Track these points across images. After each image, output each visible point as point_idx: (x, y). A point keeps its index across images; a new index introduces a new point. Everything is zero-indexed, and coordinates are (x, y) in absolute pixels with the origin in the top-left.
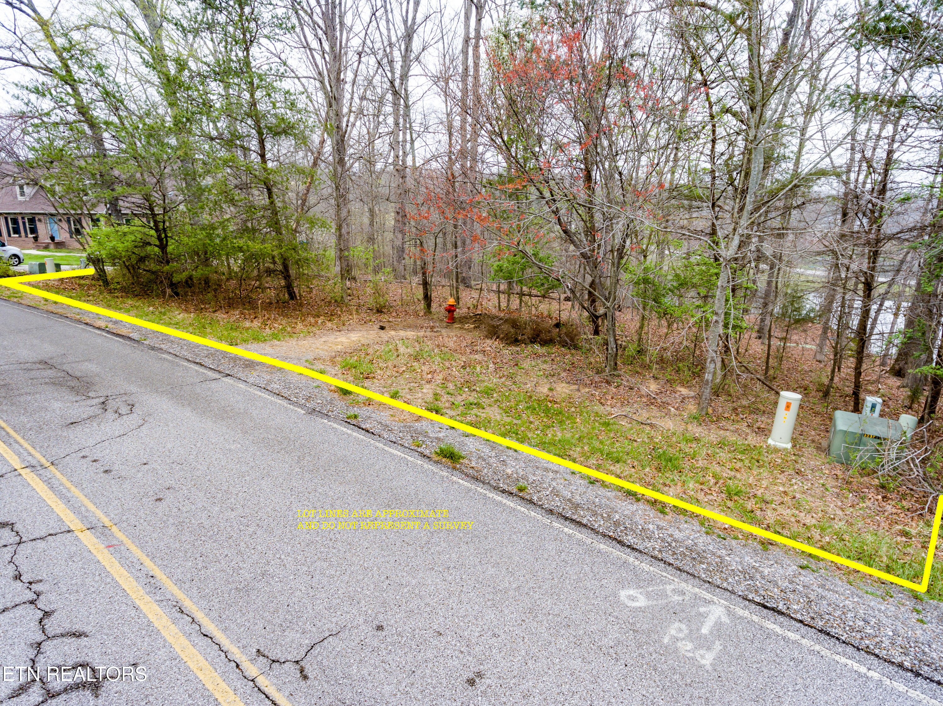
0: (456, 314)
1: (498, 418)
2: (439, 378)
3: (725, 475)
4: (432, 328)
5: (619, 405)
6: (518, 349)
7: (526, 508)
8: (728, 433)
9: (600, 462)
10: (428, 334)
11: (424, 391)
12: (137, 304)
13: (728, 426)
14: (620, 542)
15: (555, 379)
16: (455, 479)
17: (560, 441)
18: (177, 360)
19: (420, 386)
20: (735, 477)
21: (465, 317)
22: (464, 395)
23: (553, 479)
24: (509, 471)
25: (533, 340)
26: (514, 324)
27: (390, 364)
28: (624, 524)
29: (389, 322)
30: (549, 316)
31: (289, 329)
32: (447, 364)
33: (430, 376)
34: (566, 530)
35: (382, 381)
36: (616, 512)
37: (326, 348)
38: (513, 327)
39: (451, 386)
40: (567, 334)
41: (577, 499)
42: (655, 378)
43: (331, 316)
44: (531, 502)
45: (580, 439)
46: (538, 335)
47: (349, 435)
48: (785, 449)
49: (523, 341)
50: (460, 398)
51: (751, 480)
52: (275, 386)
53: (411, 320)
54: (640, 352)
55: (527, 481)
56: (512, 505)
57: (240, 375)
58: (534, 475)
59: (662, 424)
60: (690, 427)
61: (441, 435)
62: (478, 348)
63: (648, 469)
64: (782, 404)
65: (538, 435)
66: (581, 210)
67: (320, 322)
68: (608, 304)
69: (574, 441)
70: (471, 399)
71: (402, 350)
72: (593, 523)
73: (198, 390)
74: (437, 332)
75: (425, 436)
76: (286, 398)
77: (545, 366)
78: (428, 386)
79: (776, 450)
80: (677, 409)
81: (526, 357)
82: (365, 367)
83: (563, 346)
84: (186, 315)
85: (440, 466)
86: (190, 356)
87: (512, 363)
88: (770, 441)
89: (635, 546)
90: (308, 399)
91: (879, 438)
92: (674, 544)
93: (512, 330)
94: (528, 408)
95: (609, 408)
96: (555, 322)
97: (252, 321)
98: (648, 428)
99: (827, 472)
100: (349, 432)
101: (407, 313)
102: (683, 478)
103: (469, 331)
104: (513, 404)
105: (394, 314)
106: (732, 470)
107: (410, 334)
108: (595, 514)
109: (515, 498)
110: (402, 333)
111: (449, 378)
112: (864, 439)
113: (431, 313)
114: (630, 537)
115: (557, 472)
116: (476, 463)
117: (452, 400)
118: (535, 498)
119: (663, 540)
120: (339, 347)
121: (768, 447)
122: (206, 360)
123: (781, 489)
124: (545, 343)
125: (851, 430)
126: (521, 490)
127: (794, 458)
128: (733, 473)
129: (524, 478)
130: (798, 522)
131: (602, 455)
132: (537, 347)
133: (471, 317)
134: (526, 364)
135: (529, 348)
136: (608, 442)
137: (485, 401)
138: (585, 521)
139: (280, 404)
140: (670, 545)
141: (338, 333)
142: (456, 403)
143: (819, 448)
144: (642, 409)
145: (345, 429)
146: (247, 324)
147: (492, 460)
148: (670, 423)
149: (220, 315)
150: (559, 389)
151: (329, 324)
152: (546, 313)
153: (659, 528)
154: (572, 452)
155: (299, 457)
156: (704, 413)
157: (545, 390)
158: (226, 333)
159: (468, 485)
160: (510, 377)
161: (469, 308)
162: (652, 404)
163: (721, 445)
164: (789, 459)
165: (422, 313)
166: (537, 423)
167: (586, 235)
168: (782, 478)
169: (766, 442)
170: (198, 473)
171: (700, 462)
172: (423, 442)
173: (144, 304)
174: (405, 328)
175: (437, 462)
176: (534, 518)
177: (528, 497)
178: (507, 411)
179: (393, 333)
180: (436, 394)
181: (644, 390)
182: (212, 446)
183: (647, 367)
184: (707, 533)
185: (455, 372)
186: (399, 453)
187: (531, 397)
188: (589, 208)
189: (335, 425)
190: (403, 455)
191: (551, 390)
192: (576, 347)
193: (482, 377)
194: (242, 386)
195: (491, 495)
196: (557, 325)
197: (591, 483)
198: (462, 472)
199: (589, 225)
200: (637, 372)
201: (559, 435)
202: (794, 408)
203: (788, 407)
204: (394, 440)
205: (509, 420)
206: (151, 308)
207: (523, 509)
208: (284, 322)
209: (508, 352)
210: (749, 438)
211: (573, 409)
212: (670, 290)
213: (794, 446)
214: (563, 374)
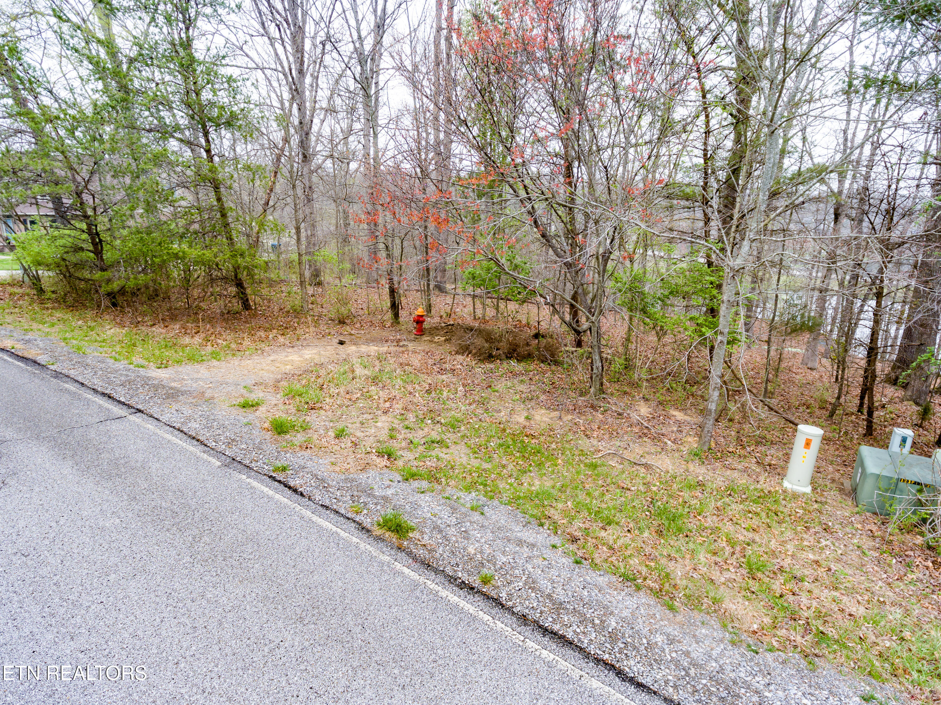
0: (426, 325)
1: (464, 460)
2: (398, 407)
3: (741, 538)
4: (399, 341)
5: (606, 437)
6: (492, 366)
7: (490, 614)
8: (736, 474)
9: (587, 525)
10: (392, 349)
11: (379, 424)
12: (66, 317)
13: (736, 465)
14: (619, 673)
15: (533, 403)
16: (398, 566)
17: (538, 494)
18: (82, 392)
19: (375, 419)
20: (754, 541)
21: (436, 328)
22: (426, 430)
23: (529, 559)
24: (471, 550)
25: (509, 356)
26: (489, 337)
27: (342, 390)
28: (623, 637)
29: (351, 334)
30: (528, 325)
31: (233, 346)
32: (410, 388)
33: (387, 405)
34: (545, 653)
35: (330, 413)
36: (612, 613)
37: (273, 368)
38: (487, 341)
39: (411, 417)
40: (547, 348)
41: (560, 595)
42: (646, 400)
43: (284, 329)
44: (498, 602)
45: (562, 490)
46: (515, 350)
47: (270, 498)
48: (804, 494)
49: (498, 357)
50: (421, 433)
51: (773, 544)
52: (193, 427)
53: (376, 332)
54: (628, 366)
55: (495, 565)
56: (472, 609)
57: (155, 411)
58: (504, 553)
59: (659, 464)
60: (691, 467)
61: (389, 492)
62: (447, 366)
63: (646, 534)
64: (800, 441)
65: (511, 485)
66: (561, 211)
67: (271, 336)
68: (593, 319)
69: (555, 492)
70: (434, 436)
71: (359, 371)
72: (581, 637)
73: (92, 434)
74: (403, 346)
75: (369, 495)
76: (202, 443)
77: (522, 387)
78: (384, 418)
79: (795, 496)
80: (674, 442)
81: (501, 376)
82: (313, 394)
83: (542, 362)
84: (118, 330)
85: (381, 545)
86: (99, 384)
87: (484, 385)
88: (786, 484)
89: (640, 680)
90: (230, 443)
91: (919, 484)
92: (692, 672)
93: (487, 345)
94: (501, 445)
95: (595, 442)
96: (534, 332)
97: (192, 337)
98: (643, 470)
99: (859, 526)
100: (271, 493)
101: (372, 324)
102: (691, 546)
103: (439, 344)
104: (482, 441)
105: (358, 325)
106: (748, 530)
107: (373, 349)
108: (583, 621)
109: (477, 598)
110: (364, 349)
111: (410, 406)
112: (901, 484)
113: (399, 323)
114: (632, 663)
115: (533, 545)
116: (431, 538)
117: (410, 436)
118: (504, 595)
119: (677, 664)
120: (288, 367)
121: (785, 491)
122: (119, 389)
123: (811, 556)
124: (521, 359)
125: (885, 473)
126: (485, 581)
127: (816, 506)
128: (750, 535)
129: (492, 560)
130: (843, 611)
131: (590, 514)
132: (513, 363)
133: (442, 328)
134: (501, 386)
135: (505, 365)
136: (597, 494)
137: (450, 437)
138: (570, 635)
139: (191, 453)
140: (688, 674)
141: (290, 350)
142: (416, 441)
143: (841, 490)
144: (634, 442)
145: (266, 489)
146: (187, 340)
147: (452, 531)
148: (668, 461)
149: (158, 330)
150: (537, 417)
151: (281, 339)
152: (524, 322)
153: (671, 641)
154: (552, 511)
155: (194, 538)
156: (706, 448)
157: (521, 419)
158: (157, 353)
159: (414, 576)
160: (482, 403)
161: (441, 317)
162: (645, 435)
163: (730, 491)
164: (811, 509)
165: (388, 324)
166: (511, 467)
167: (567, 238)
168: (809, 539)
169: (780, 484)
170: (44, 571)
171: (709, 520)
172: (366, 504)
173: (73, 317)
174: (368, 342)
175: (379, 539)
176: (501, 633)
177: (493, 594)
178: (476, 451)
179: (353, 348)
180: (392, 430)
181: (635, 417)
182: (79, 523)
183: (635, 385)
184: (733, 643)
185: (418, 398)
186: (330, 526)
187: (504, 430)
188: (570, 209)
189: (255, 484)
190: (334, 529)
191: (528, 418)
192: (557, 363)
193: (450, 404)
194: (150, 426)
195: (444, 593)
196: (536, 336)
197: (577, 562)
198: (410, 554)
199: (570, 228)
200: (625, 393)
201: (537, 482)
202: (816, 444)
203: (808, 444)
204: (327, 503)
205: (476, 463)
206: (80, 322)
207: (486, 617)
208: (229, 338)
209: (480, 369)
210: (762, 479)
211: (554, 446)
212: (659, 299)
213: (814, 489)
214: (543, 397)
